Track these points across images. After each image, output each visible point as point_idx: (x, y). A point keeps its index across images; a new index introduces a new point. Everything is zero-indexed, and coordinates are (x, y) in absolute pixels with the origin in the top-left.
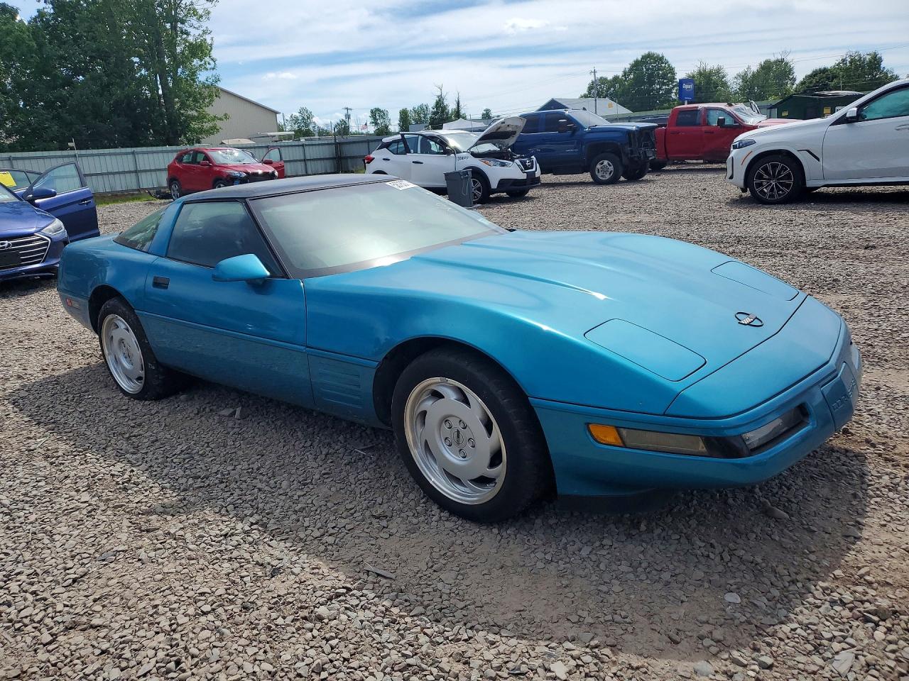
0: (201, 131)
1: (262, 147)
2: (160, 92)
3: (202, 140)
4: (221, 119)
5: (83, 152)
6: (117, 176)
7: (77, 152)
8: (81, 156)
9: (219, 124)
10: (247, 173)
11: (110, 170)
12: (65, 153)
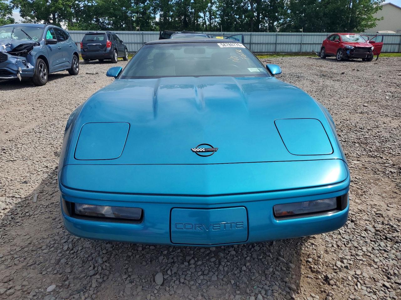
0: (366, 26)
1: (398, 36)
2: (352, 3)
3: (365, 31)
4: (379, 20)
5: (306, 33)
6: (317, 45)
7: (303, 33)
8: (304, 35)
9: (377, 22)
10: (355, 47)
11: (315, 42)
12: (298, 33)
